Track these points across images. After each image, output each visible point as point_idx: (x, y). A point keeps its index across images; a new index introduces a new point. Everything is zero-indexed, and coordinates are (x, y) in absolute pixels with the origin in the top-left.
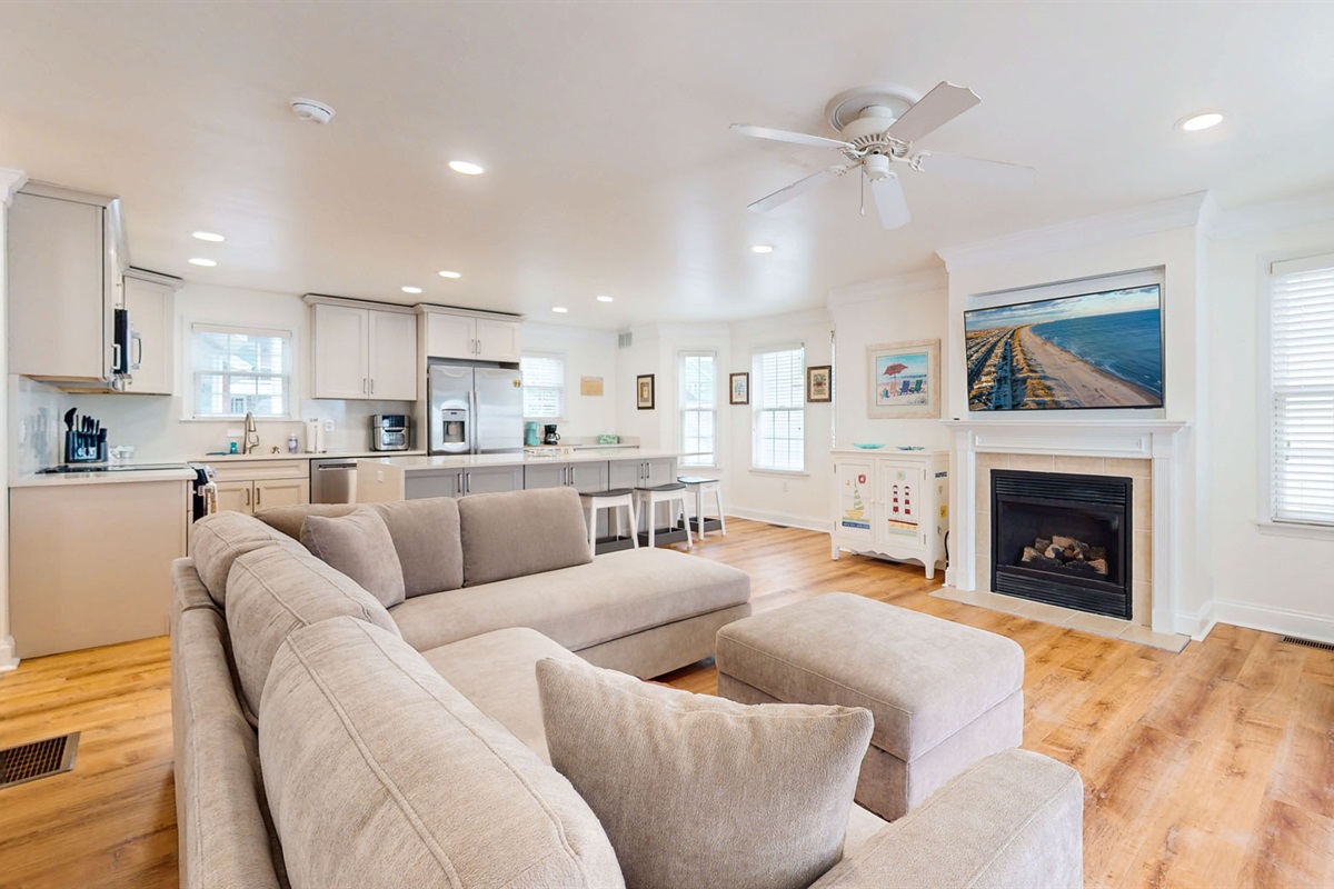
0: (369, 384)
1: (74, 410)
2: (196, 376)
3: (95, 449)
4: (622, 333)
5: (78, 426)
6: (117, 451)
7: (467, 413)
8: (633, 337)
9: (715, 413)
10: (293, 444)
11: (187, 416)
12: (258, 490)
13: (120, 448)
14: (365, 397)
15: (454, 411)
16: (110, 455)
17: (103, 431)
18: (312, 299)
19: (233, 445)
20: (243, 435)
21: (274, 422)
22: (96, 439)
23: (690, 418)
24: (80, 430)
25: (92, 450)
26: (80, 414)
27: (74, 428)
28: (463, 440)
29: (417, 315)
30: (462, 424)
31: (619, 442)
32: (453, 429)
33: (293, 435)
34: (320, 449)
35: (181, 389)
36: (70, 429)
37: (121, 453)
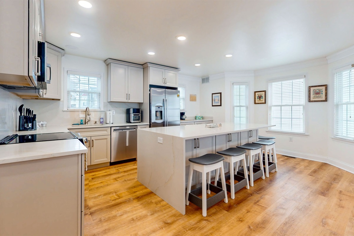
0: (128, 96)
1: (22, 106)
2: (68, 92)
3: (31, 124)
4: (204, 78)
5: (24, 113)
6: (40, 124)
7: (163, 108)
8: (210, 79)
9: (247, 108)
10: (102, 120)
11: (65, 109)
12: (93, 140)
13: (42, 123)
14: (127, 101)
15: (159, 107)
16: (37, 126)
17: (35, 115)
18: (110, 61)
19: (82, 121)
20: (85, 116)
21: (95, 111)
22: (31, 119)
23: (237, 109)
24: (25, 115)
25: (30, 125)
26: (25, 107)
27: (23, 114)
28: (162, 119)
29: (143, 68)
30: (161, 112)
31: (203, 119)
32: (158, 114)
33: (102, 116)
34: (111, 122)
35: (63, 97)
36: (21, 114)
37: (42, 124)
